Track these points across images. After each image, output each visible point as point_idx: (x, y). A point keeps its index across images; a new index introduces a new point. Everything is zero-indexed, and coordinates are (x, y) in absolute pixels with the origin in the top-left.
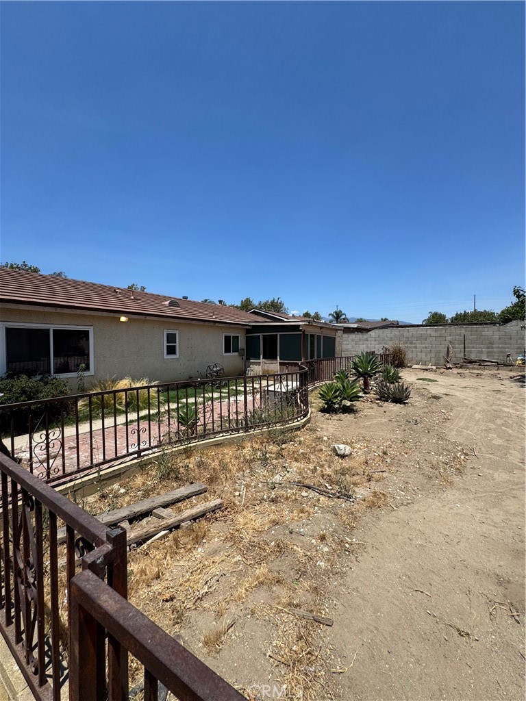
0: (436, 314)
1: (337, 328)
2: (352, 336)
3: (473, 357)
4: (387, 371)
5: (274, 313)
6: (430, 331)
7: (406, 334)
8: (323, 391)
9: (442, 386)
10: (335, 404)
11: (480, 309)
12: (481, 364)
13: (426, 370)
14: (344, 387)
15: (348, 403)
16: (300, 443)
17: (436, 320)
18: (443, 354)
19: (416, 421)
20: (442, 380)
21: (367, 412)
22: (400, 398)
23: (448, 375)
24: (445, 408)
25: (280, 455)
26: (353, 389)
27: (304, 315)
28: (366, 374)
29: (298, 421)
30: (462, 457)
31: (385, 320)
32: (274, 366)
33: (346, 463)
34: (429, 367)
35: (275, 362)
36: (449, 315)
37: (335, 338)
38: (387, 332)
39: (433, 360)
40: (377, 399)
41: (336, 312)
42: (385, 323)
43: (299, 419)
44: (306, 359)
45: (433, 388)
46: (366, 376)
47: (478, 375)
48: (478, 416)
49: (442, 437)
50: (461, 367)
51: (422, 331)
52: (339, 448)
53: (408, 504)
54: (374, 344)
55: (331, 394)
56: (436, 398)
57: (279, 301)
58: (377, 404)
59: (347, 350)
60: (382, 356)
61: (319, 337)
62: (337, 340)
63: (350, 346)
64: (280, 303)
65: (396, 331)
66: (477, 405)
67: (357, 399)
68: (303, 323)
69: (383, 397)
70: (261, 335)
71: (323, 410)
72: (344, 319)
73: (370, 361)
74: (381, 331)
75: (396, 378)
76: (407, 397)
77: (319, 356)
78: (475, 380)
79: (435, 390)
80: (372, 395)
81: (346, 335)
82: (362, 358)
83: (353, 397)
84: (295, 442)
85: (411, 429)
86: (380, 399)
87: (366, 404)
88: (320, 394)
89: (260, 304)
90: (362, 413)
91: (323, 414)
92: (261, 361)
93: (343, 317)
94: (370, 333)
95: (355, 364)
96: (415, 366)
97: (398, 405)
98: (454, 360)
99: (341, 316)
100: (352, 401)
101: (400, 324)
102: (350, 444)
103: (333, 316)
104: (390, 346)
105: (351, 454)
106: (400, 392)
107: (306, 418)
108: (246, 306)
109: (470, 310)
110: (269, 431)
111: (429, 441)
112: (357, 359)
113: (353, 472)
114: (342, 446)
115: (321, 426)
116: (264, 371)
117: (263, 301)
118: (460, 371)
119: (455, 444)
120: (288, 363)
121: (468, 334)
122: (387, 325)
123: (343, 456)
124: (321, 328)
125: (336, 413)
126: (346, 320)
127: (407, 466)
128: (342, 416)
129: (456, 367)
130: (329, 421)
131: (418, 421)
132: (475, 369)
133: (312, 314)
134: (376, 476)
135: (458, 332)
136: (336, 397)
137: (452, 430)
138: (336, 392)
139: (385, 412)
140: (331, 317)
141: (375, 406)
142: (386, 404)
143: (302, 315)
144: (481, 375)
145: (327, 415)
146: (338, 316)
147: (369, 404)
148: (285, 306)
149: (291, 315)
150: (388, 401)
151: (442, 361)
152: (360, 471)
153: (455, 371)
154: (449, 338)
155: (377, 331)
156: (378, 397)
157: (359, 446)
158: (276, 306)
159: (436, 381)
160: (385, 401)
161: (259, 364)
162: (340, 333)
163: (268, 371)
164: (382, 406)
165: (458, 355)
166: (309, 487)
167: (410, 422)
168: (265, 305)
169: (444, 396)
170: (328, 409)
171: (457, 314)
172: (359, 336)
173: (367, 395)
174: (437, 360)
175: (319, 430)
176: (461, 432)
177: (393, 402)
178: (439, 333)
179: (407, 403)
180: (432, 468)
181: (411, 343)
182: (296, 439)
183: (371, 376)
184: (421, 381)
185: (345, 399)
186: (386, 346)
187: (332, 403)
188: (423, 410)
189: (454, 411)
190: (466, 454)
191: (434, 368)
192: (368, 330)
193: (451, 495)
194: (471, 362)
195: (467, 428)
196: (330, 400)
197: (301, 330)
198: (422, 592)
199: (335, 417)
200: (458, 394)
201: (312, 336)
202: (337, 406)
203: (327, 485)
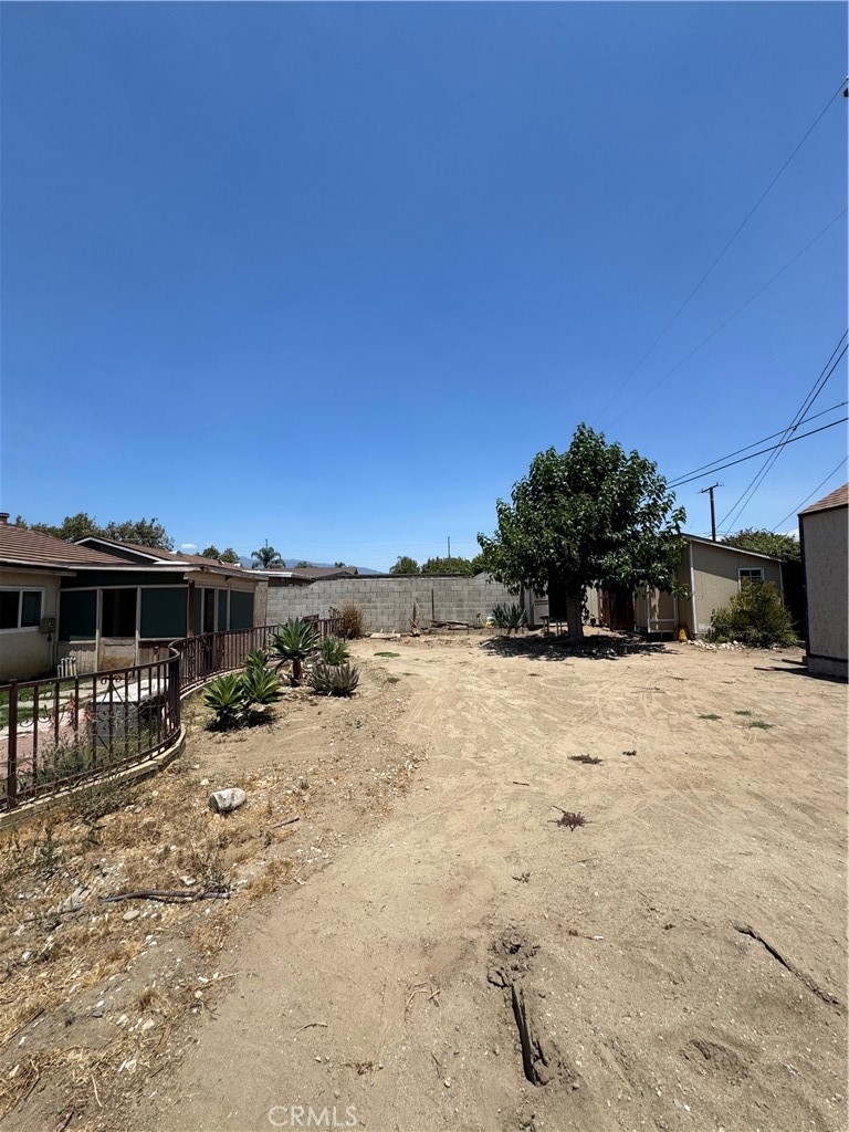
0: (405, 559)
1: (259, 578)
2: (283, 591)
3: (442, 618)
4: (328, 647)
5: (142, 548)
6: (393, 584)
7: (363, 589)
8: (213, 692)
9: (405, 662)
10: (236, 712)
11: (454, 556)
12: (451, 627)
13: (388, 639)
14: (252, 680)
15: (261, 708)
16: (149, 803)
17: (405, 569)
18: (409, 616)
19: (359, 722)
20: (406, 653)
21: (293, 718)
22: (343, 689)
23: (413, 646)
24: (403, 694)
25: (92, 842)
26: (268, 682)
27: (205, 551)
28: (296, 653)
29: (151, 759)
30: (410, 767)
31: (341, 565)
32: (128, 651)
33: (231, 824)
34: (393, 635)
35: (128, 641)
36: (421, 563)
37: (253, 595)
38: (336, 585)
39: (397, 624)
40: (311, 694)
41: (263, 550)
42: (339, 571)
43: (154, 754)
44: (197, 632)
45: (392, 666)
46: (296, 656)
47: (448, 642)
48: (438, 700)
49: (390, 742)
50: (430, 633)
51: (382, 583)
52: (220, 797)
53: (325, 866)
54: (317, 603)
55: (227, 696)
56: (393, 681)
57: (154, 525)
58: (311, 701)
59: (275, 615)
60: (326, 622)
61: (223, 593)
62: (258, 598)
63: (279, 608)
64: (156, 529)
65: (348, 584)
66: (439, 684)
67: (274, 698)
68: (191, 569)
69: (320, 690)
70: (99, 589)
71: (213, 727)
72: (276, 562)
73: (302, 633)
74: (328, 583)
75: (339, 657)
76: (354, 685)
77: (222, 626)
78: (443, 650)
79: (394, 668)
80: (304, 688)
81: (273, 590)
82: (289, 628)
83: (269, 696)
84: (135, 803)
85: (351, 737)
86: (315, 693)
87: (291, 705)
88: (207, 697)
89: (110, 527)
90: (282, 721)
91: (211, 734)
92: (96, 641)
93: (276, 558)
94: (311, 586)
95: (278, 638)
96: (375, 635)
97: (342, 698)
98: (422, 624)
99: (272, 557)
100: (267, 703)
101: (359, 573)
102: (248, 785)
103: (259, 556)
104: (340, 606)
105: (245, 802)
106: (343, 678)
107: (171, 750)
108: (77, 529)
109: (443, 556)
110: (71, 796)
111: (373, 751)
112: (281, 630)
113: (242, 836)
114: (226, 793)
115: (203, 758)
116: (102, 662)
117: (120, 521)
118: (428, 638)
119: (406, 747)
120: (158, 643)
121: (436, 589)
122: (342, 574)
123: (227, 812)
124: (227, 577)
125: (238, 728)
126: (279, 565)
127: (333, 801)
128: (248, 731)
129: (425, 634)
130: (222, 745)
131: (362, 722)
132: (443, 634)
133: (222, 552)
134: (282, 832)
135: (425, 585)
136: (238, 699)
137: (405, 727)
138: (237, 690)
139: (319, 713)
140: (255, 558)
141: (305, 705)
142: (324, 699)
143: (201, 553)
144: (450, 641)
145: (220, 735)
146: (267, 557)
147: (297, 704)
148: (168, 534)
149: (175, 552)
150: (326, 695)
151: (408, 626)
152: (255, 832)
153: (423, 639)
154: (415, 594)
155: (321, 583)
156: (313, 689)
157: (264, 783)
158: (147, 535)
159: (398, 655)
160: (322, 695)
161: (91, 648)
162: (262, 586)
163: (112, 661)
164: (316, 705)
165: (426, 617)
166: (144, 896)
167: (351, 725)
168: (123, 531)
169: (404, 678)
170: (225, 723)
171: (429, 561)
172: (295, 591)
173: (297, 689)
174: (402, 624)
175: (197, 766)
176: (416, 727)
177: (335, 694)
178: (403, 586)
179: (354, 694)
180: (368, 795)
181: (369, 602)
182: (141, 798)
183: (303, 657)
184: (379, 657)
185: (254, 701)
186: (334, 606)
187: (231, 710)
188: (373, 703)
189: (413, 698)
190: (416, 761)
191: (398, 635)
192: (309, 582)
193: (388, 830)
194: (441, 625)
195: (422, 721)
196: (225, 708)
197: (186, 582)
198: (315, 1025)
199: (233, 736)
200: (420, 671)
201: (209, 592)
202: (240, 715)
203: (185, 878)
